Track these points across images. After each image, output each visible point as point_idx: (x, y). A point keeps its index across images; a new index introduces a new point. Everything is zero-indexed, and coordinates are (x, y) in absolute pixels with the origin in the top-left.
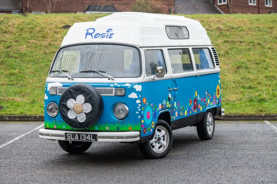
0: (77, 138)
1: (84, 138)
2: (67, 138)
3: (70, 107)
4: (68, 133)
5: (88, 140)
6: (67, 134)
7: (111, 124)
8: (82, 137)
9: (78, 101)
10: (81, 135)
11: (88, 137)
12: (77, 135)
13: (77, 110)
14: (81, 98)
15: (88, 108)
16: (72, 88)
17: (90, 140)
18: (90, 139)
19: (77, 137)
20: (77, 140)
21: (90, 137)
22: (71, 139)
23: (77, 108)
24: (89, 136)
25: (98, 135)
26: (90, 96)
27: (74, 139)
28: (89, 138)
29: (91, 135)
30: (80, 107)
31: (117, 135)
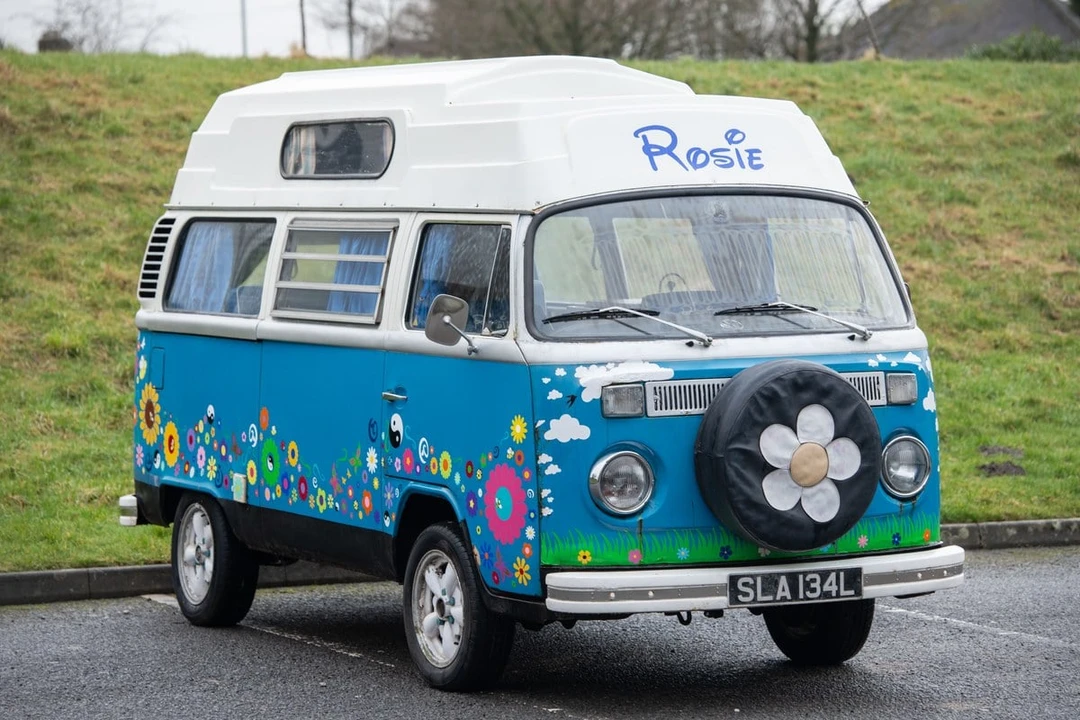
0: (784, 594)
1: (814, 590)
2: (740, 598)
3: (777, 460)
4: (744, 576)
5: (827, 595)
6: (741, 581)
7: (877, 523)
8: (807, 585)
9: (804, 431)
10: (801, 577)
11: (831, 584)
12: (783, 581)
13: (806, 469)
14: (816, 420)
15: (847, 460)
16: (778, 380)
17: (838, 596)
18: (838, 592)
19: (783, 590)
20: (784, 599)
21: (838, 584)
22: (760, 598)
23: (805, 463)
24: (833, 576)
25: (865, 572)
26: (854, 407)
27: (770, 598)
28: (834, 589)
29: (842, 574)
30: (819, 457)
31: (924, 566)
